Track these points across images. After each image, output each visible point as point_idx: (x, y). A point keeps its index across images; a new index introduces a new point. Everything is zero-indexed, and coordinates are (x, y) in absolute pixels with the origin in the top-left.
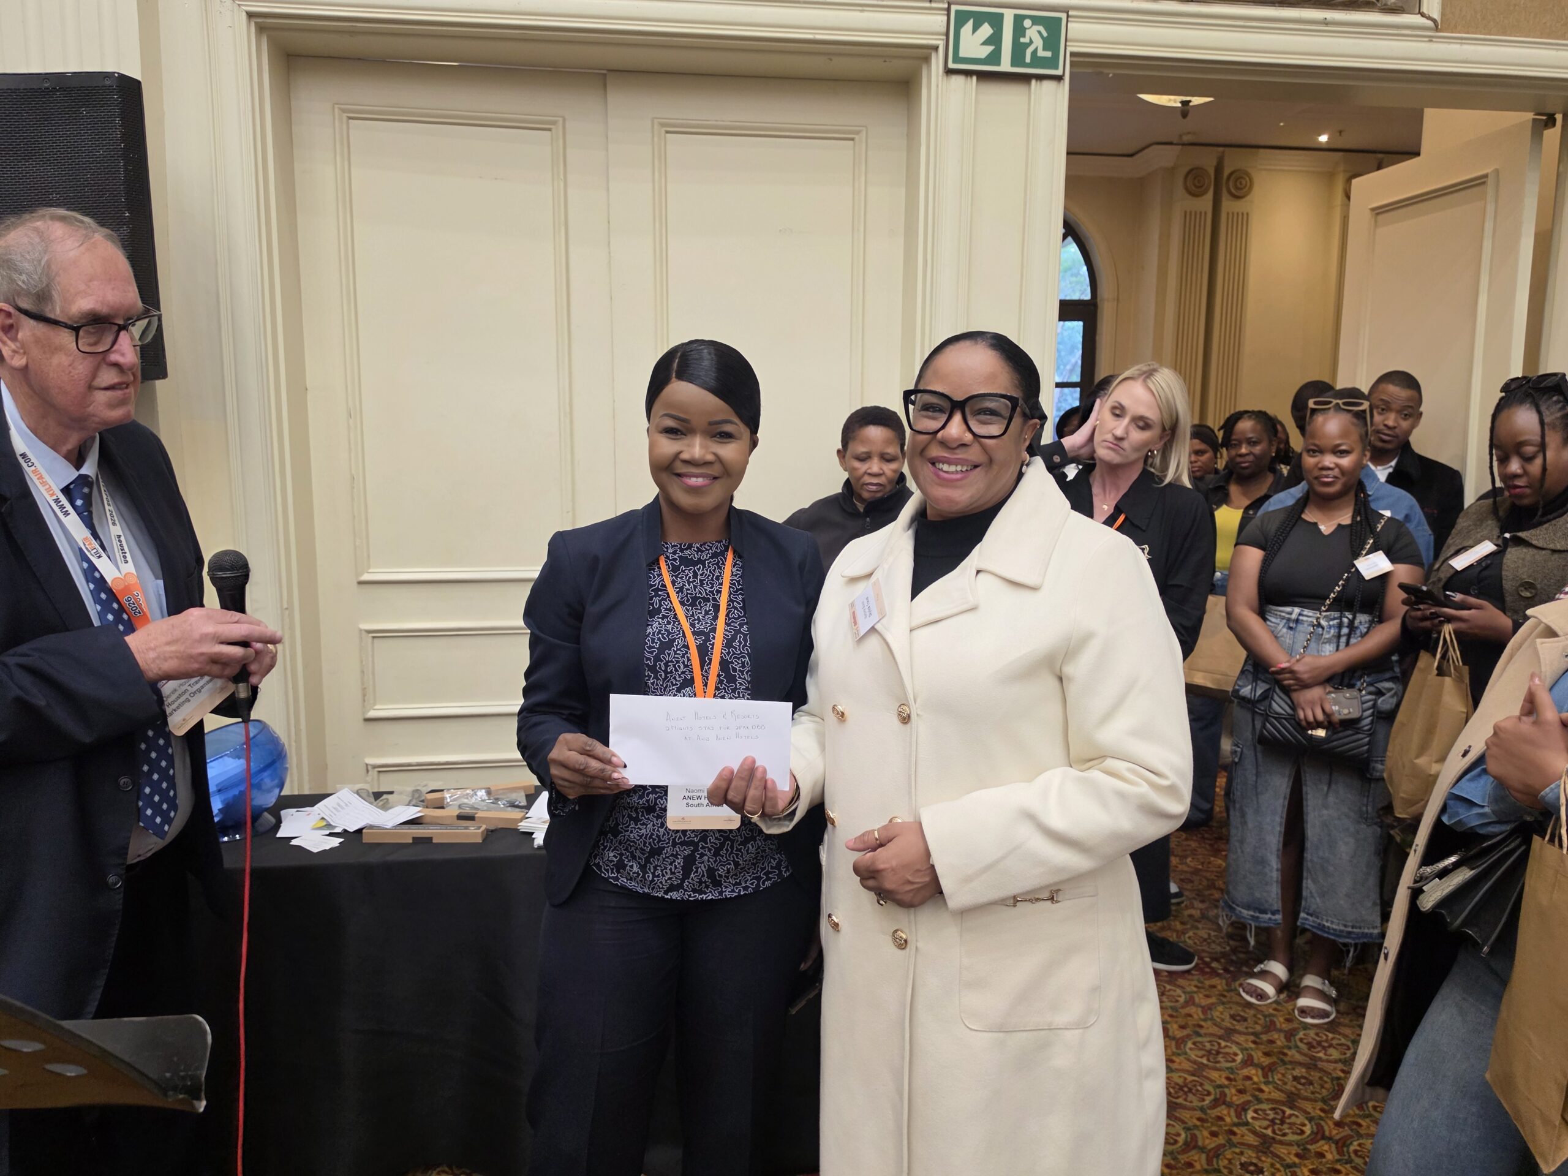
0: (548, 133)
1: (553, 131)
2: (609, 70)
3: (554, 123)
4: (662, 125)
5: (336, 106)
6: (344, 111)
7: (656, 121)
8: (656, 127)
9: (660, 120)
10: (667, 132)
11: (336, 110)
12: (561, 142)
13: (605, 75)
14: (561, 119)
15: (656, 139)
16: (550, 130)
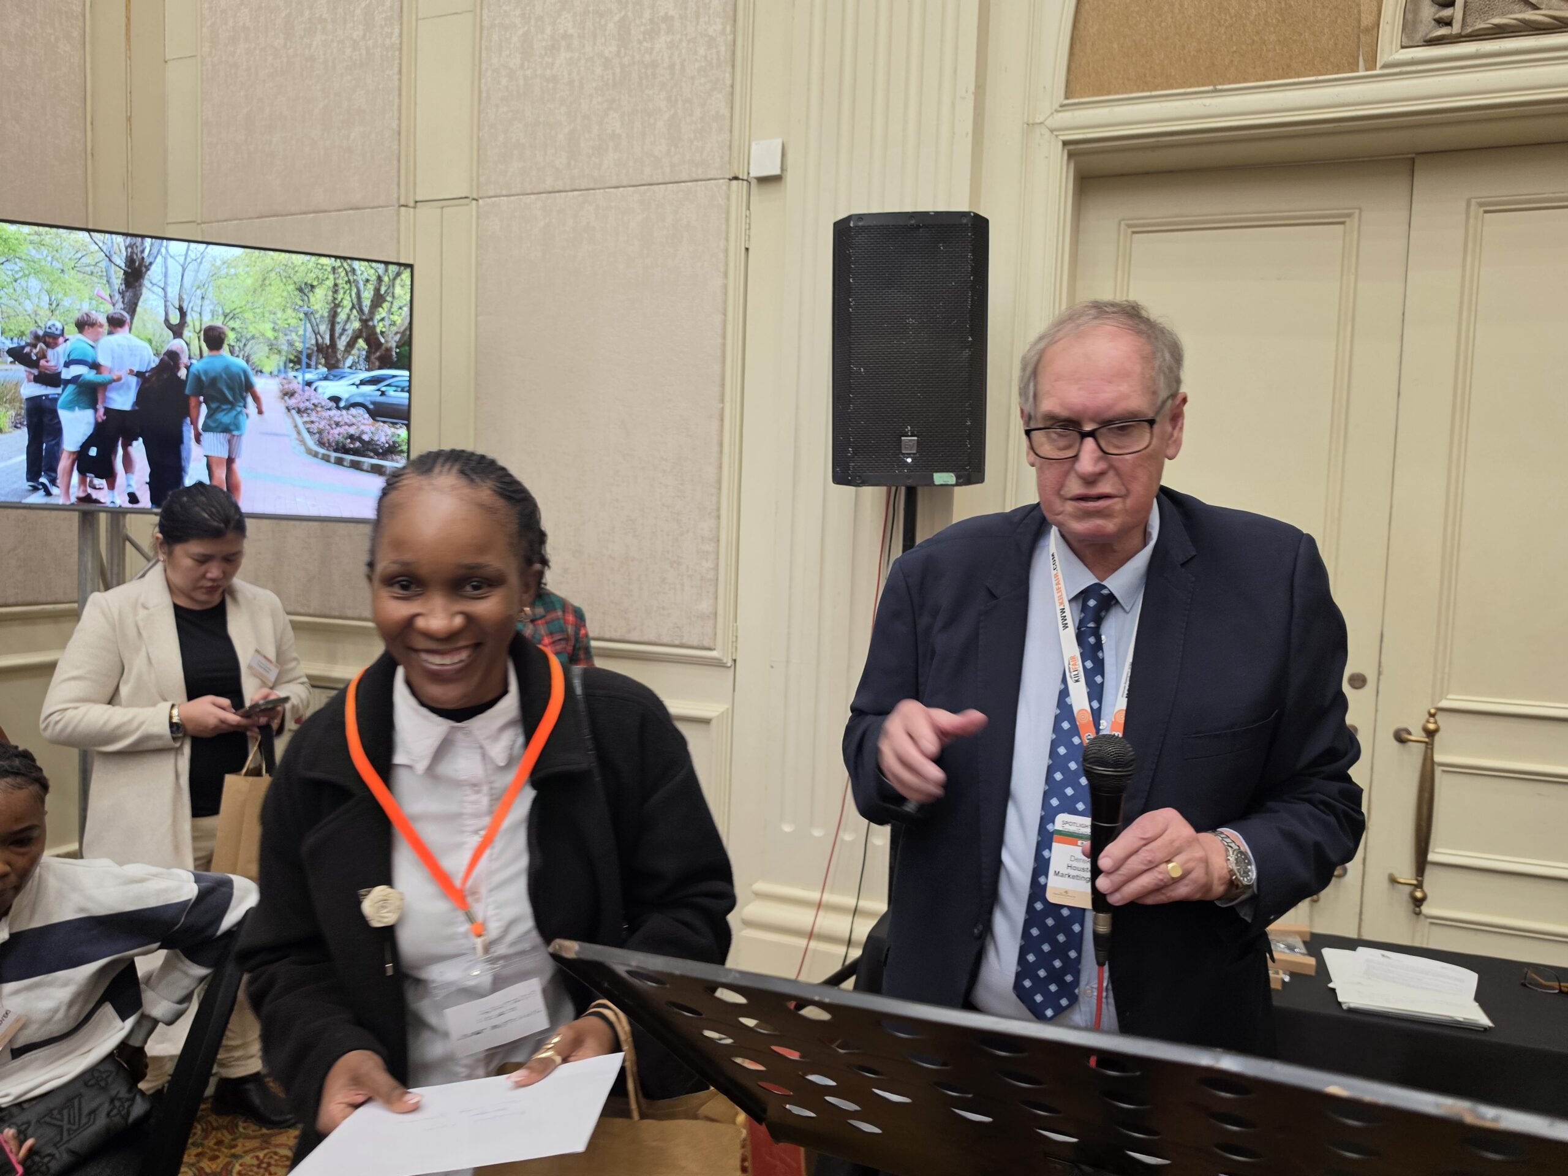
0: (1341, 227)
1: (1347, 224)
2: (1418, 154)
3: (1349, 215)
4: (1481, 205)
5: (1123, 223)
6: (1129, 226)
7: (1473, 201)
8: (1473, 208)
9: (1479, 200)
10: (1486, 212)
11: (1123, 226)
12: (1355, 234)
13: (1413, 158)
14: (1357, 211)
15: (1472, 221)
16: (1343, 223)
